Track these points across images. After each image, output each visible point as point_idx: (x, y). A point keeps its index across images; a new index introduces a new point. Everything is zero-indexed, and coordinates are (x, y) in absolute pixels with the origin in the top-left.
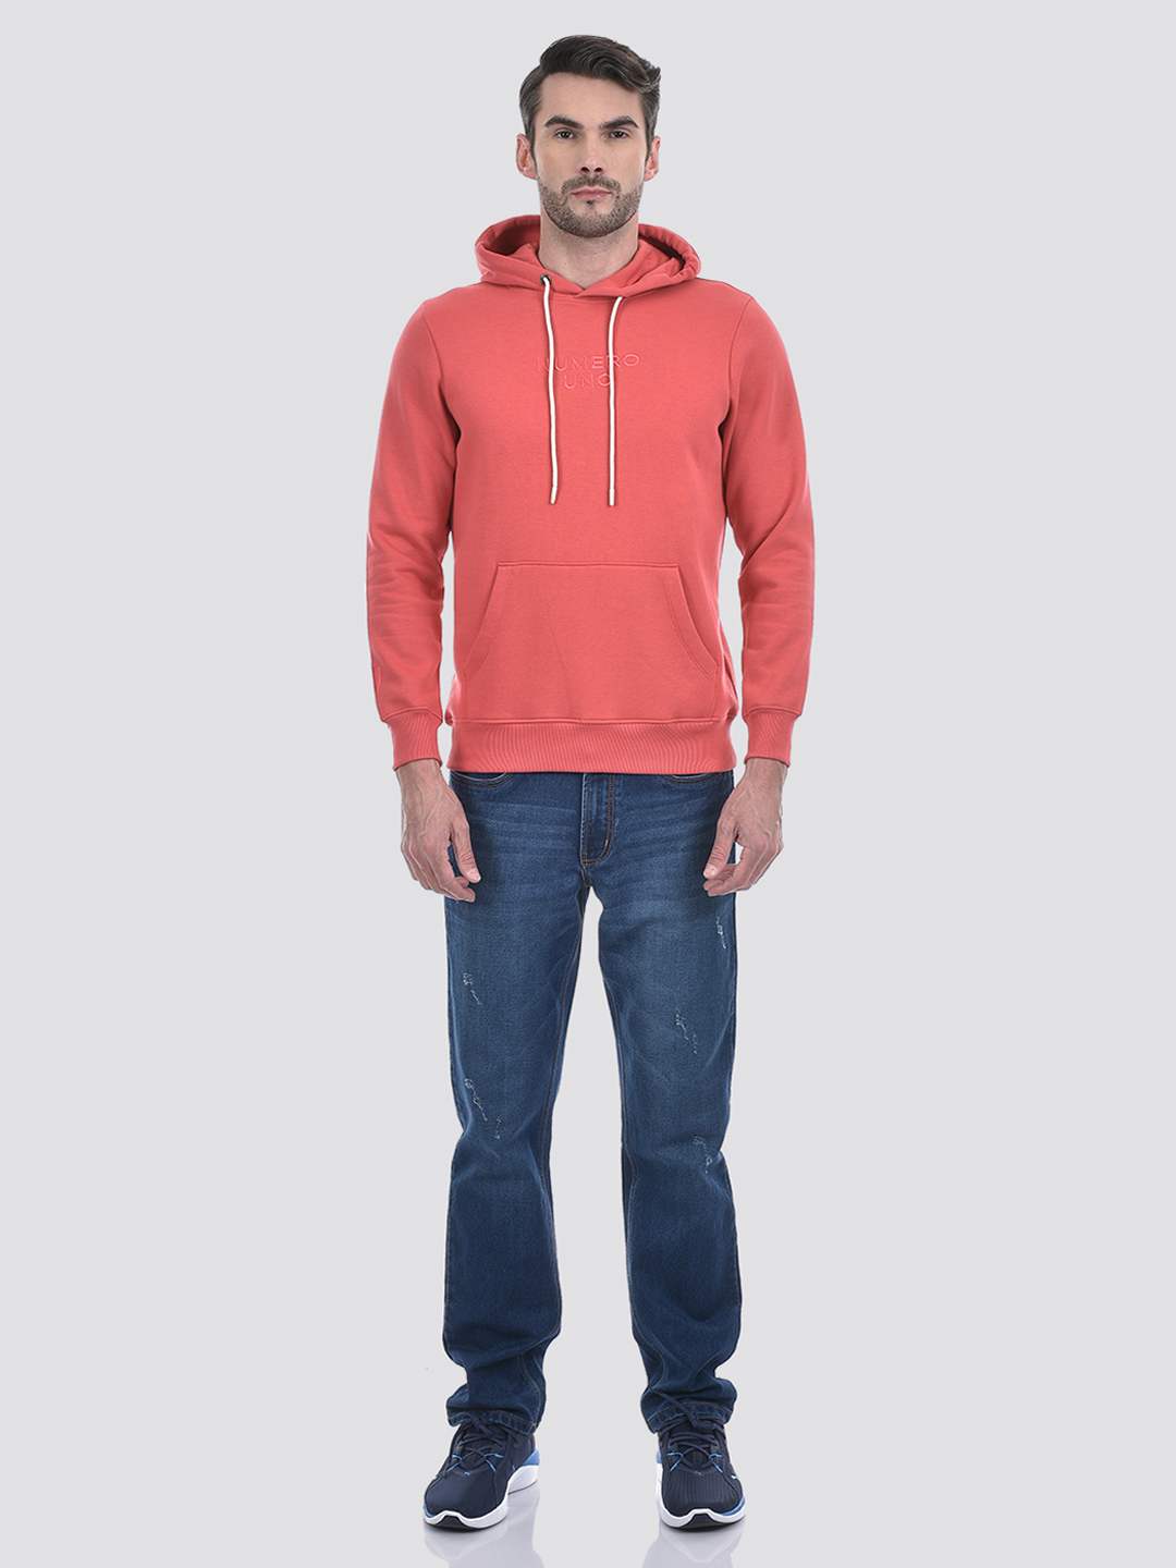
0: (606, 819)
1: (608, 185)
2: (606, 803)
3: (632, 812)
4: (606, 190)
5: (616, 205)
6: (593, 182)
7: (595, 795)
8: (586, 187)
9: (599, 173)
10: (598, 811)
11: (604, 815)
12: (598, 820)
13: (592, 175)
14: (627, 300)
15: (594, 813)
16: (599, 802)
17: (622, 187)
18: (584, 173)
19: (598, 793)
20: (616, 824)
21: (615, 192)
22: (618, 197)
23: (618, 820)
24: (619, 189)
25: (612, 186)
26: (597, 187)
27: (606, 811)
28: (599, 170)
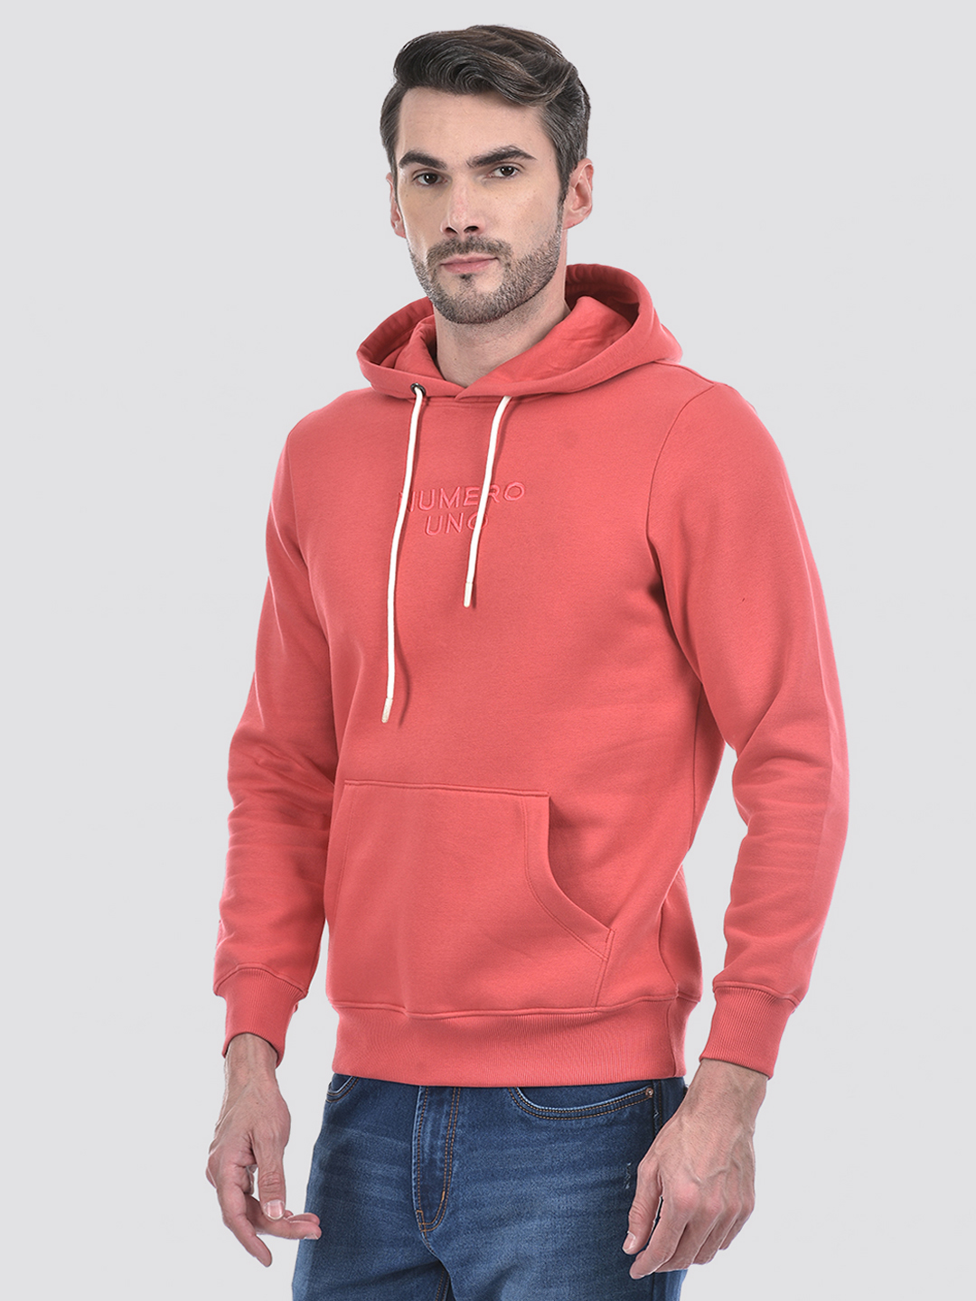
0: (442, 1161)
1: (491, 249)
2: (444, 1137)
3: (475, 1154)
4: (489, 256)
5: (508, 276)
6: (468, 247)
7: (429, 1125)
8: (457, 256)
9: (474, 234)
10: (432, 1147)
11: (439, 1155)
12: (432, 1161)
13: (463, 237)
14: (519, 401)
15: (426, 1150)
16: (434, 1134)
17: (514, 249)
18: (452, 235)
19: (435, 1120)
20: (455, 1169)
21: (502, 257)
22: (509, 265)
23: (456, 1163)
24: (508, 252)
25: (497, 251)
26: (473, 254)
27: (443, 1149)
28: (474, 228)
